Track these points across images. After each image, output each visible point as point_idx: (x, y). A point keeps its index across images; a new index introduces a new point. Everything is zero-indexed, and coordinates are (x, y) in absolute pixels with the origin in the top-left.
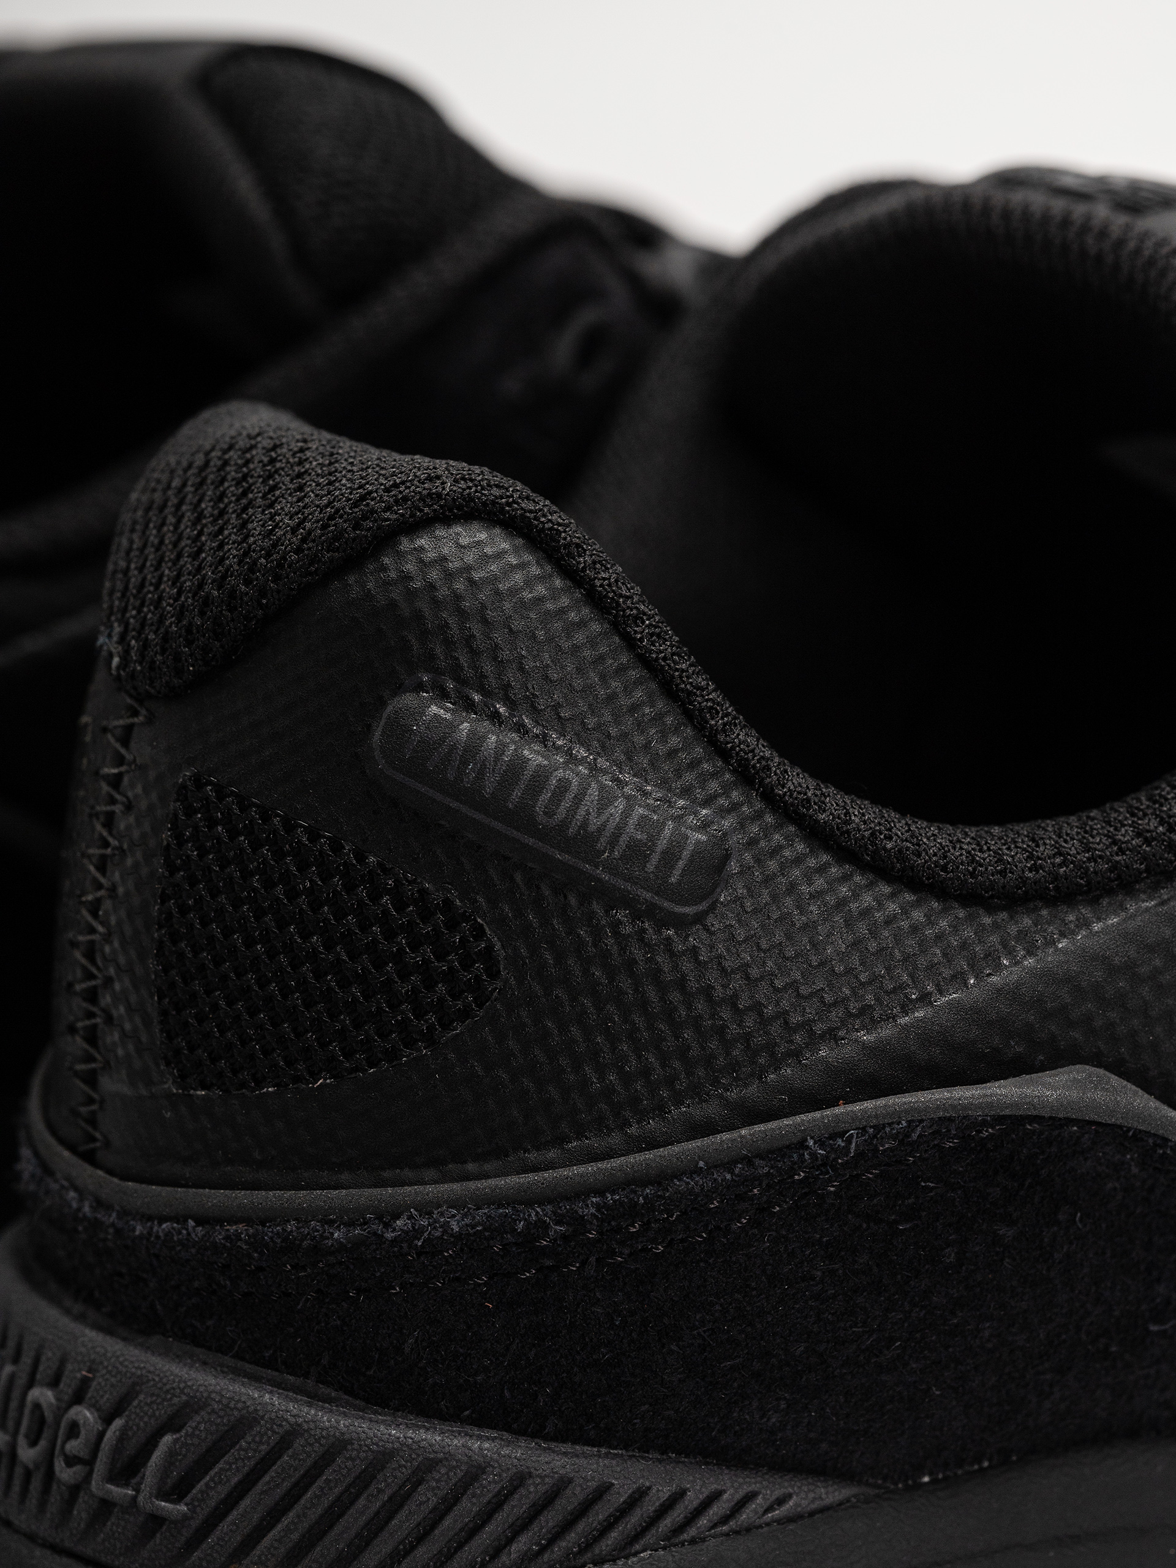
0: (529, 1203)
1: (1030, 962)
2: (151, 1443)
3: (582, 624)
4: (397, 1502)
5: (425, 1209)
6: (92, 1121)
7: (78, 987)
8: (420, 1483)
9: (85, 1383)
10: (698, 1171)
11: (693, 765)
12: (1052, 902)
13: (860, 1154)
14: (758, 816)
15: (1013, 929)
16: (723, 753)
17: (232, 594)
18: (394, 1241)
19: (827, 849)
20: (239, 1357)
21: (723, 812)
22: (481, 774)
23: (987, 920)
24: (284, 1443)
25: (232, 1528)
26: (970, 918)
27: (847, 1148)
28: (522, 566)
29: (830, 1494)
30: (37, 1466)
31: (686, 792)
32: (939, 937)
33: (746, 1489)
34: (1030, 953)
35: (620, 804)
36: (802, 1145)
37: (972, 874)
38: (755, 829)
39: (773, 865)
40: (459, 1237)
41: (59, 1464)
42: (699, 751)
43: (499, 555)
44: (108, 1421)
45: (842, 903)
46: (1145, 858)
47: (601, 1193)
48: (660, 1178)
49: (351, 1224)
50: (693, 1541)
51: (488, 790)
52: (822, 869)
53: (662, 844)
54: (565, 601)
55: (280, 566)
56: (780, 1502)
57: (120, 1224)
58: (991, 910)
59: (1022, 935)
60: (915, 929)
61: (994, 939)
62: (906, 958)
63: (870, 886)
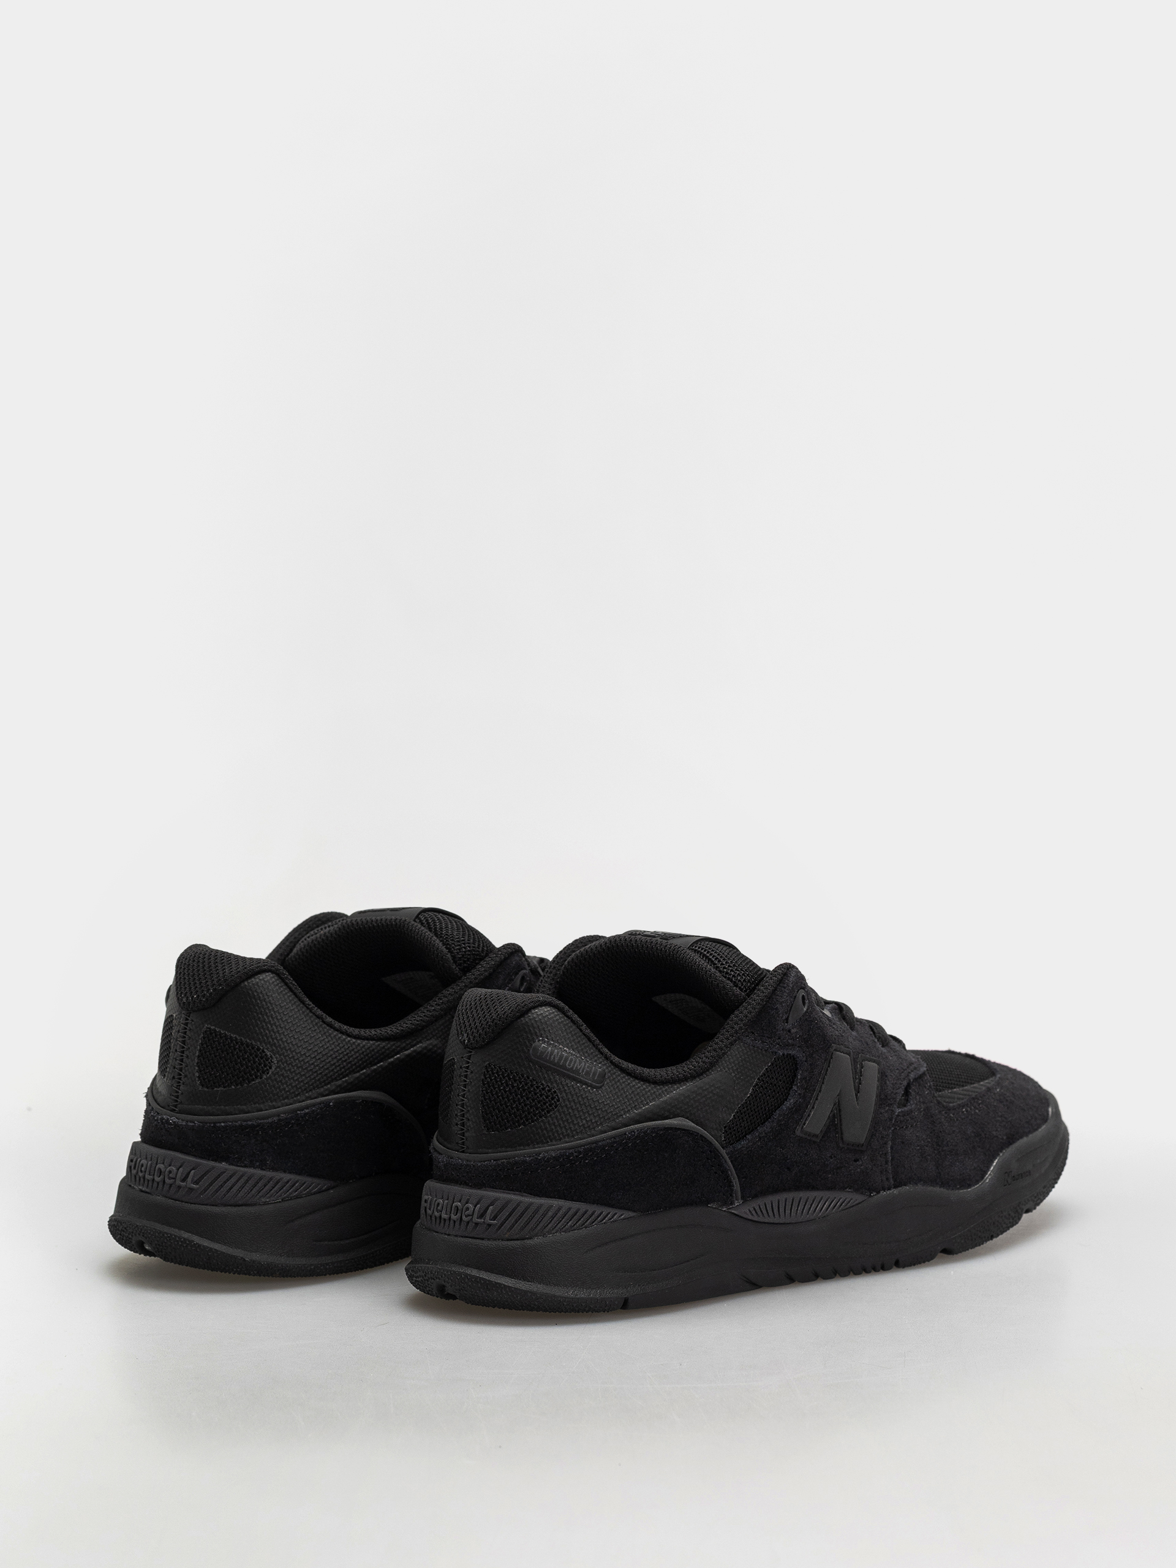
0: (569, 1149)
1: (668, 1096)
2: (487, 1208)
3: (571, 1027)
4: (544, 1215)
5: (547, 1151)
6: (463, 1143)
7: (459, 1114)
8: (549, 1210)
9: (468, 1199)
10: (604, 1140)
11: (596, 1056)
12: (671, 1083)
13: (637, 1136)
14: (610, 1066)
15: (664, 1089)
16: (602, 1053)
17: (496, 1024)
18: (540, 1160)
19: (624, 1073)
20: (504, 1190)
21: (603, 1065)
22: (554, 1058)
23: (658, 1087)
24: (518, 1205)
25: (507, 1225)
26: (655, 1087)
27: (634, 1135)
28: (558, 1015)
29: (631, 1214)
30: (457, 1219)
31: (596, 1061)
32: (649, 1091)
33: (615, 1212)
34: (668, 1094)
35: (583, 1063)
36: (625, 1134)
37: (655, 1077)
38: (610, 1069)
39: (614, 1076)
40: (554, 1157)
41: (464, 1217)
42: (597, 1053)
43: (553, 1013)
44: (475, 1206)
45: (629, 1084)
46: (690, 1073)
47: (584, 1146)
48: (596, 1142)
49: (530, 1157)
50: (605, 1223)
51: (556, 1061)
52: (624, 1077)
53: (593, 1071)
54: (568, 1022)
55: (507, 1017)
56: (622, 1215)
57: (474, 1164)
58: (659, 1085)
59: (666, 1090)
60: (644, 1089)
61: (660, 1091)
62: (643, 1095)
63: (634, 1080)
